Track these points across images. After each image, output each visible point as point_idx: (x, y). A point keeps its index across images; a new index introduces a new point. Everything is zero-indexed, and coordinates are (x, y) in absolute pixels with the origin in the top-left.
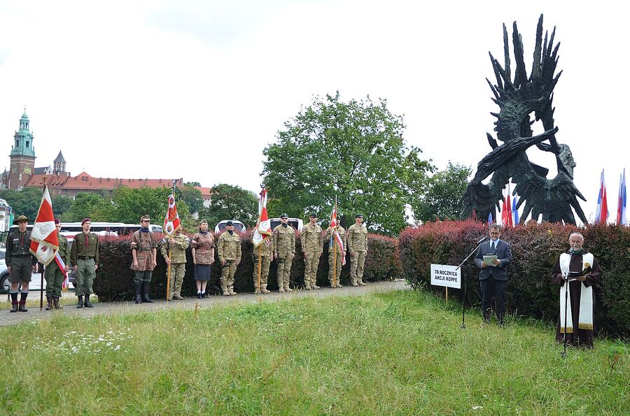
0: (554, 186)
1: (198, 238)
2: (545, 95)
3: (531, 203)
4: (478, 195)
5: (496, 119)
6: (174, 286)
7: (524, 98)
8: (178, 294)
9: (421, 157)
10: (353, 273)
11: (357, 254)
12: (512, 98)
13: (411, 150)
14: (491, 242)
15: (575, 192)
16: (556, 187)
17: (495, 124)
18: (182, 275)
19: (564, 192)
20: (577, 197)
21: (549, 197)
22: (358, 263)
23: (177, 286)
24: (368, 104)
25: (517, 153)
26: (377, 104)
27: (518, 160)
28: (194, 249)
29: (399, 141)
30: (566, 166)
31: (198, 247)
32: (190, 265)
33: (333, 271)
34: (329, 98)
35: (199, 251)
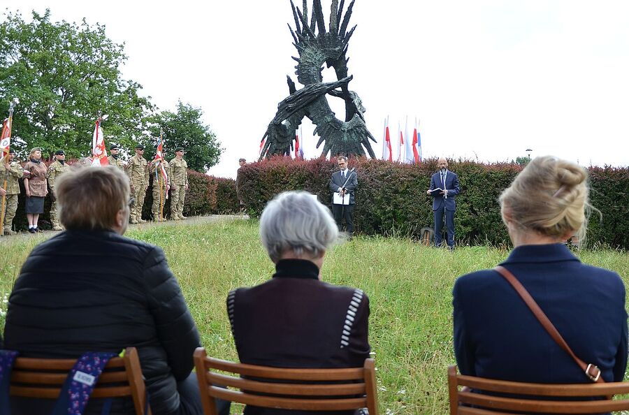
0: (350, 128)
1: (33, 167)
2: (341, 46)
3: (330, 143)
4: (278, 134)
5: (297, 63)
6: (5, 220)
7: (323, 46)
8: (9, 228)
9: (140, 94)
10: (173, 208)
11: (178, 188)
12: (312, 45)
13: (128, 85)
14: (342, 172)
15: (367, 134)
16: (352, 130)
17: (296, 67)
18: (15, 208)
19: (359, 134)
20: (369, 139)
21: (346, 138)
22: (179, 197)
23: (8, 221)
24: (85, 28)
25: (319, 96)
26: (94, 29)
27: (319, 103)
28: (27, 180)
29: (114, 73)
30: (359, 111)
31: (31, 177)
32: (23, 197)
33: (156, 205)
34: (36, 16)
35: (33, 182)
